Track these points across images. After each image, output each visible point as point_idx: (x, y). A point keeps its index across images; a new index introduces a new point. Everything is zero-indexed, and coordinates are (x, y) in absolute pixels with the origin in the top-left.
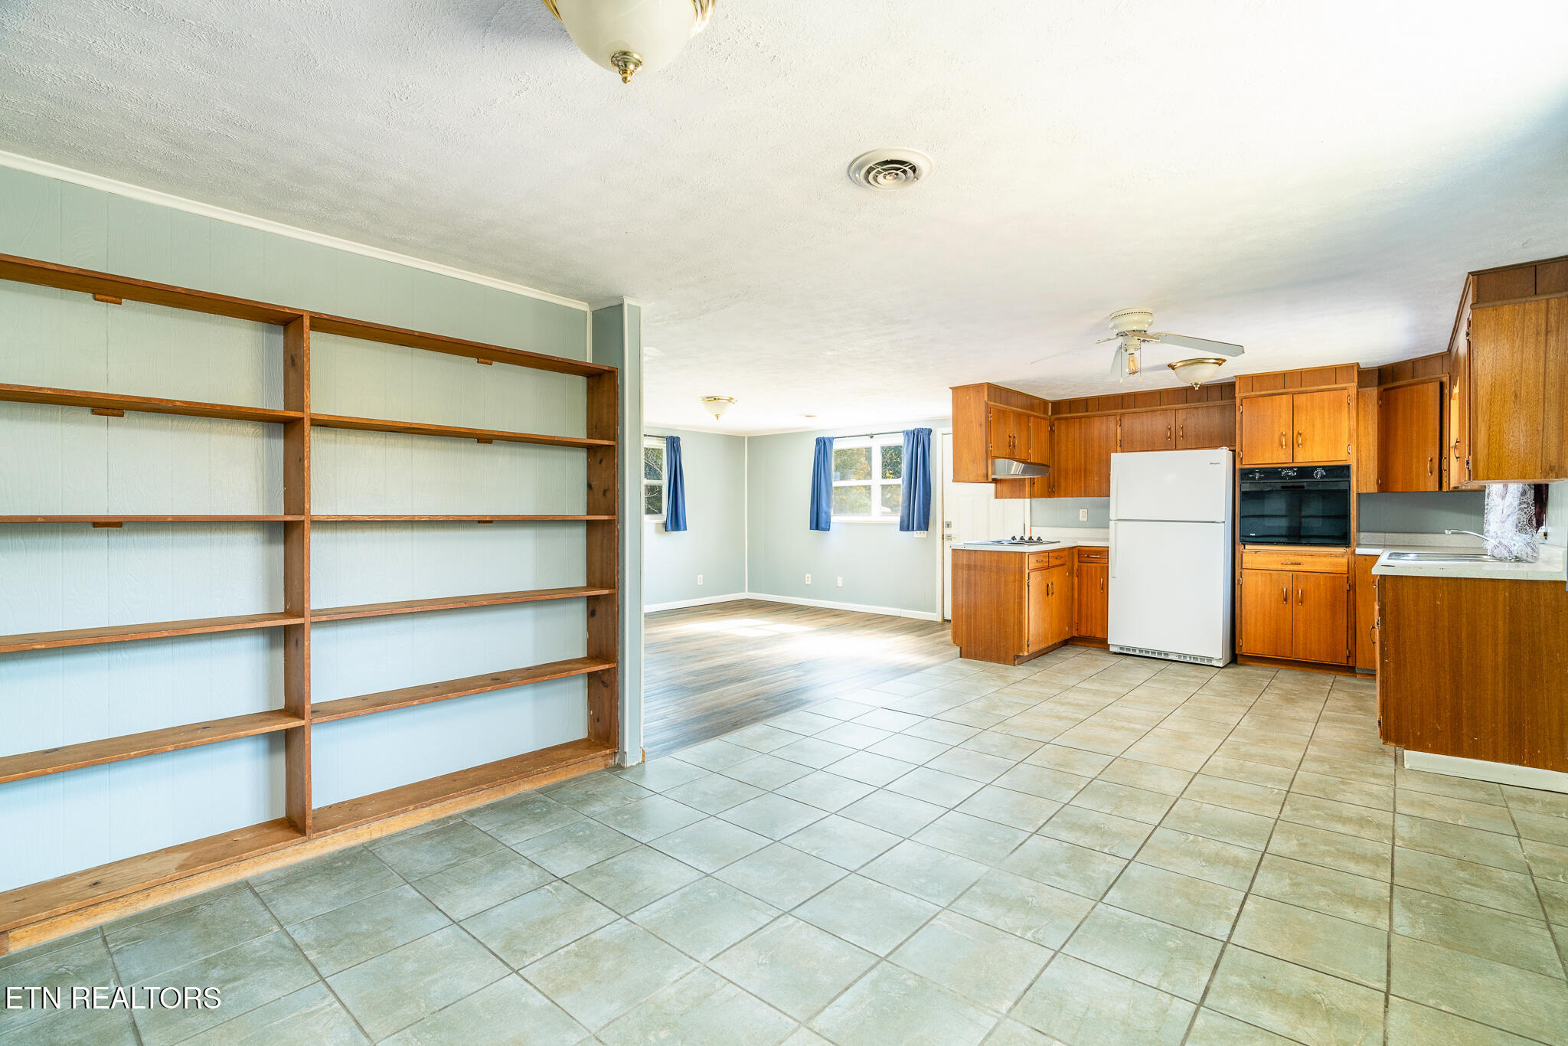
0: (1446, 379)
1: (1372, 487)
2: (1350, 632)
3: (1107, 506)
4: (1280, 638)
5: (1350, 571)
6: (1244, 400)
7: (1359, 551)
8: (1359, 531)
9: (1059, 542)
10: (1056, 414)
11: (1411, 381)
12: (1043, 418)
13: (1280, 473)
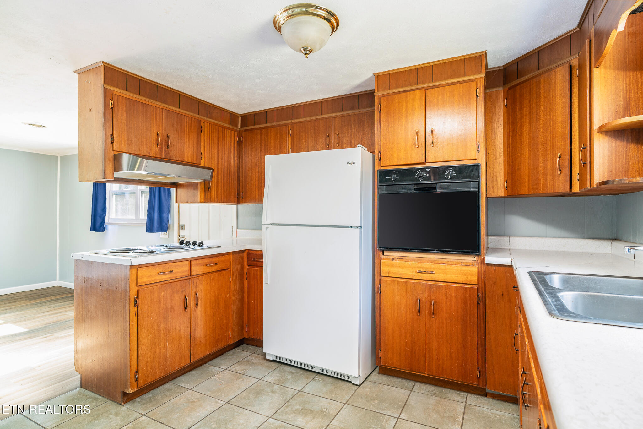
0: (575, 62)
1: (500, 191)
2: (480, 349)
3: (260, 214)
4: (415, 353)
5: (480, 283)
6: (382, 98)
7: (490, 259)
8: (488, 235)
9: (220, 247)
10: (244, 126)
11: (537, 73)
12: (231, 129)
13: (414, 173)
